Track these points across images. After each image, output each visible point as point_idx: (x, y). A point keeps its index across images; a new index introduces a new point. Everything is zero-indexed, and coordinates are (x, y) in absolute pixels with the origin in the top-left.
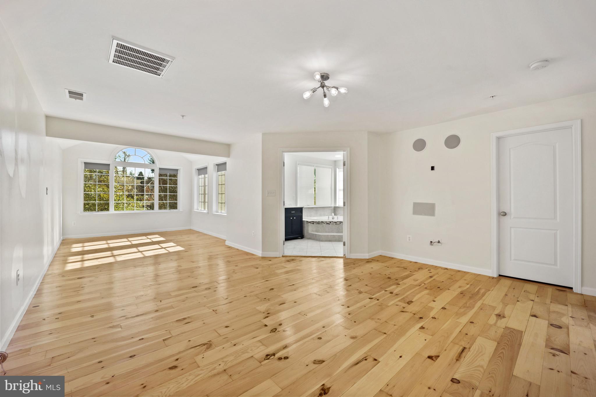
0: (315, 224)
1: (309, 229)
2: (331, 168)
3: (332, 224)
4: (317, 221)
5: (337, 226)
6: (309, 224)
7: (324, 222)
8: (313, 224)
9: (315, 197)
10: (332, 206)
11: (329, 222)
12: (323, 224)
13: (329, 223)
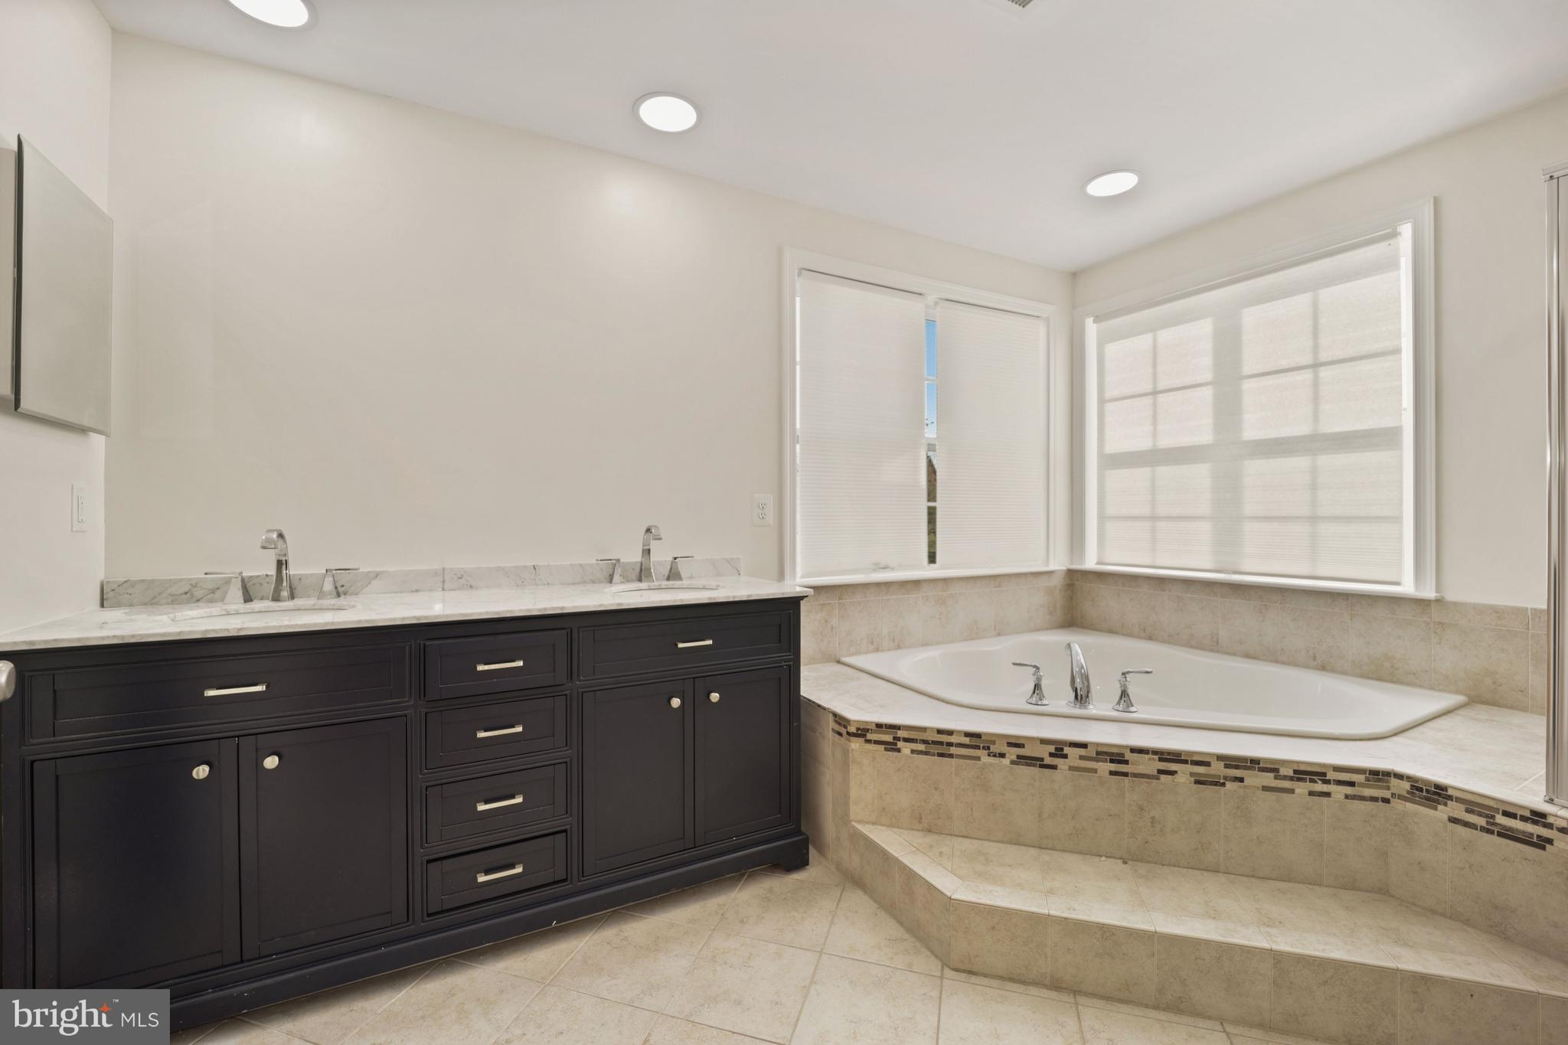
0: (906, 748)
1: (854, 793)
2: (1047, 320)
3: (1071, 768)
4: (924, 729)
5: (1133, 793)
6: (856, 744)
7: (994, 738)
8: (892, 747)
9: (932, 513)
10: (1051, 568)
11: (1044, 742)
12: (985, 759)
13: (1043, 752)
